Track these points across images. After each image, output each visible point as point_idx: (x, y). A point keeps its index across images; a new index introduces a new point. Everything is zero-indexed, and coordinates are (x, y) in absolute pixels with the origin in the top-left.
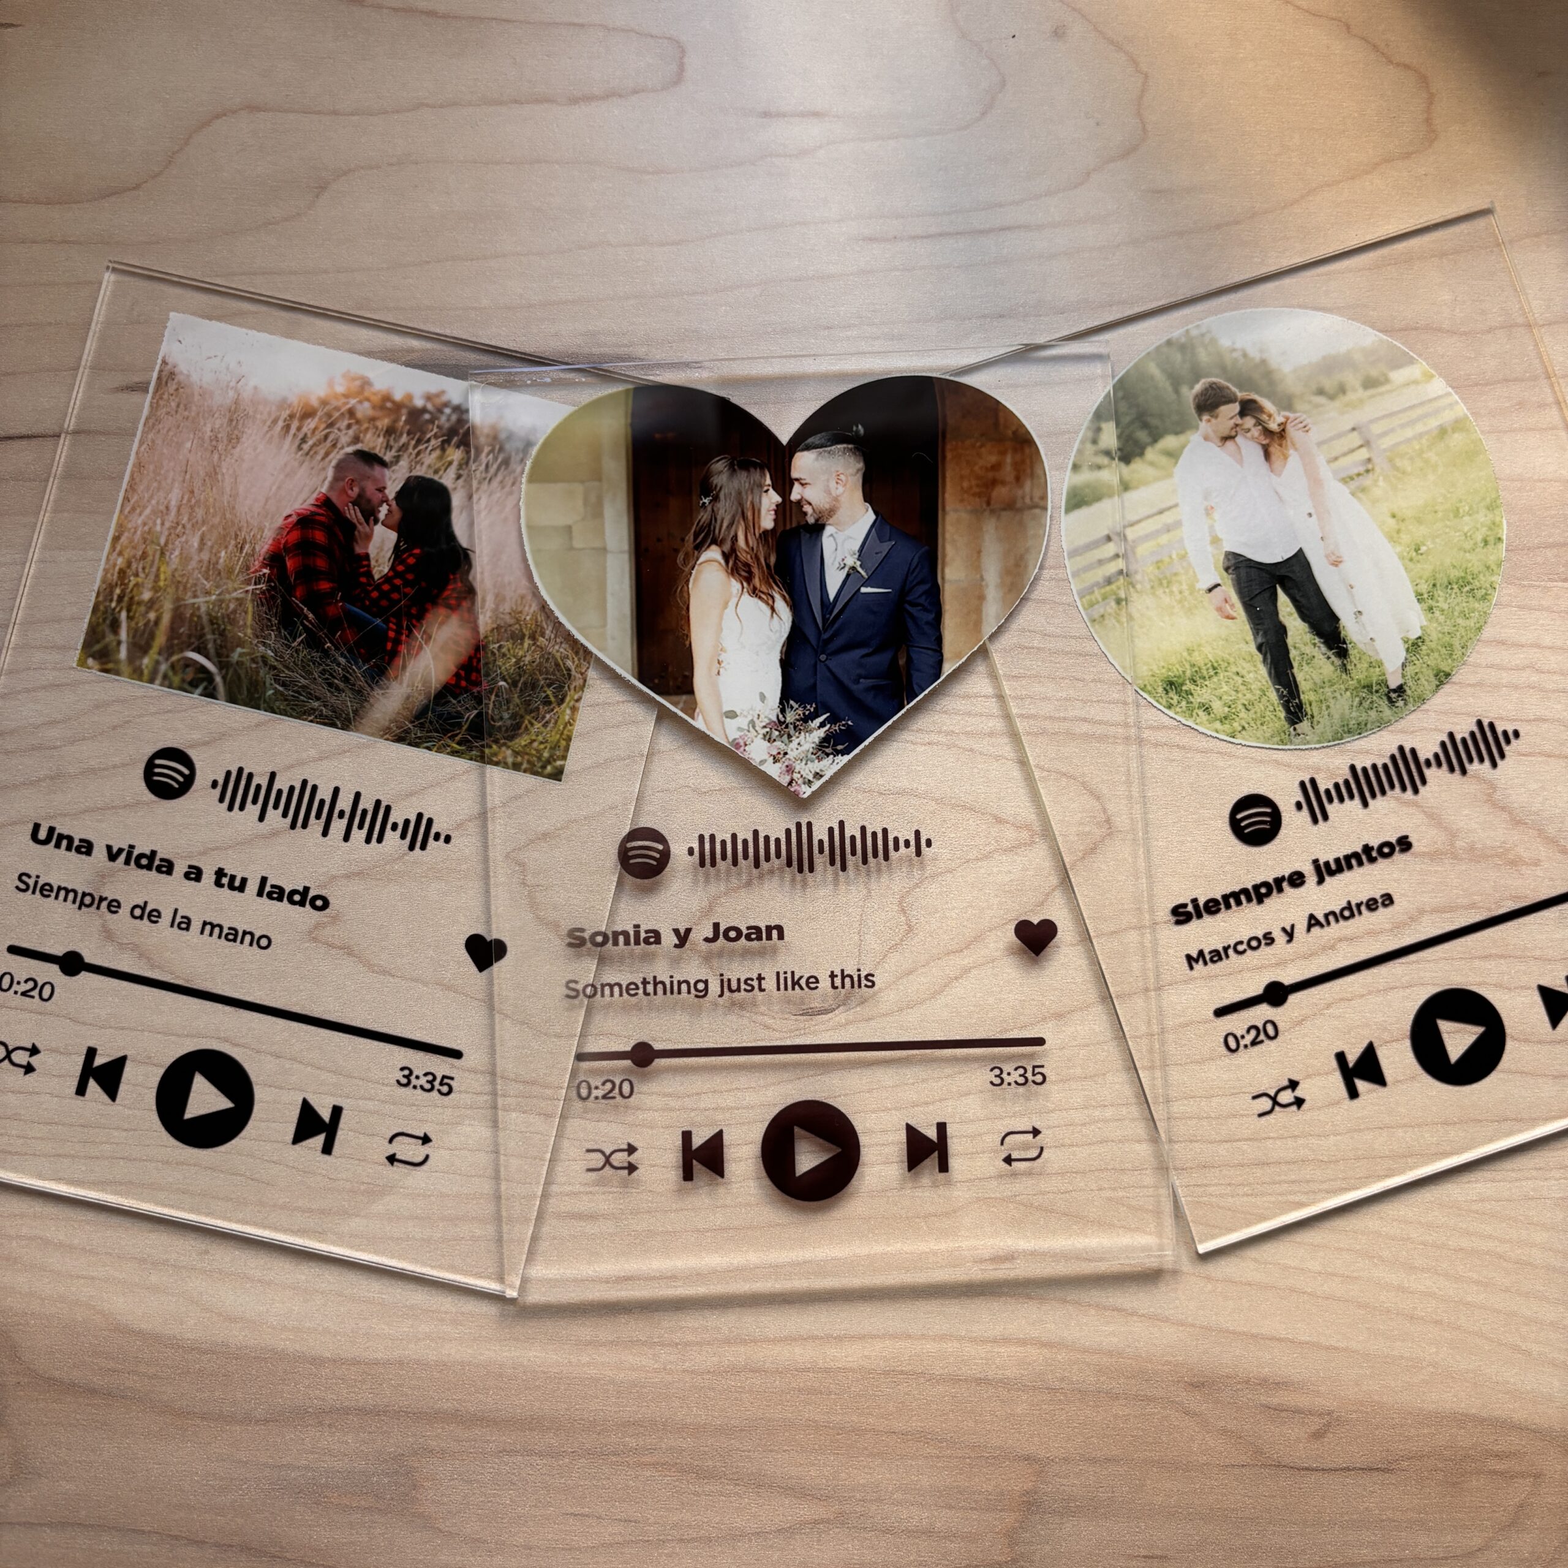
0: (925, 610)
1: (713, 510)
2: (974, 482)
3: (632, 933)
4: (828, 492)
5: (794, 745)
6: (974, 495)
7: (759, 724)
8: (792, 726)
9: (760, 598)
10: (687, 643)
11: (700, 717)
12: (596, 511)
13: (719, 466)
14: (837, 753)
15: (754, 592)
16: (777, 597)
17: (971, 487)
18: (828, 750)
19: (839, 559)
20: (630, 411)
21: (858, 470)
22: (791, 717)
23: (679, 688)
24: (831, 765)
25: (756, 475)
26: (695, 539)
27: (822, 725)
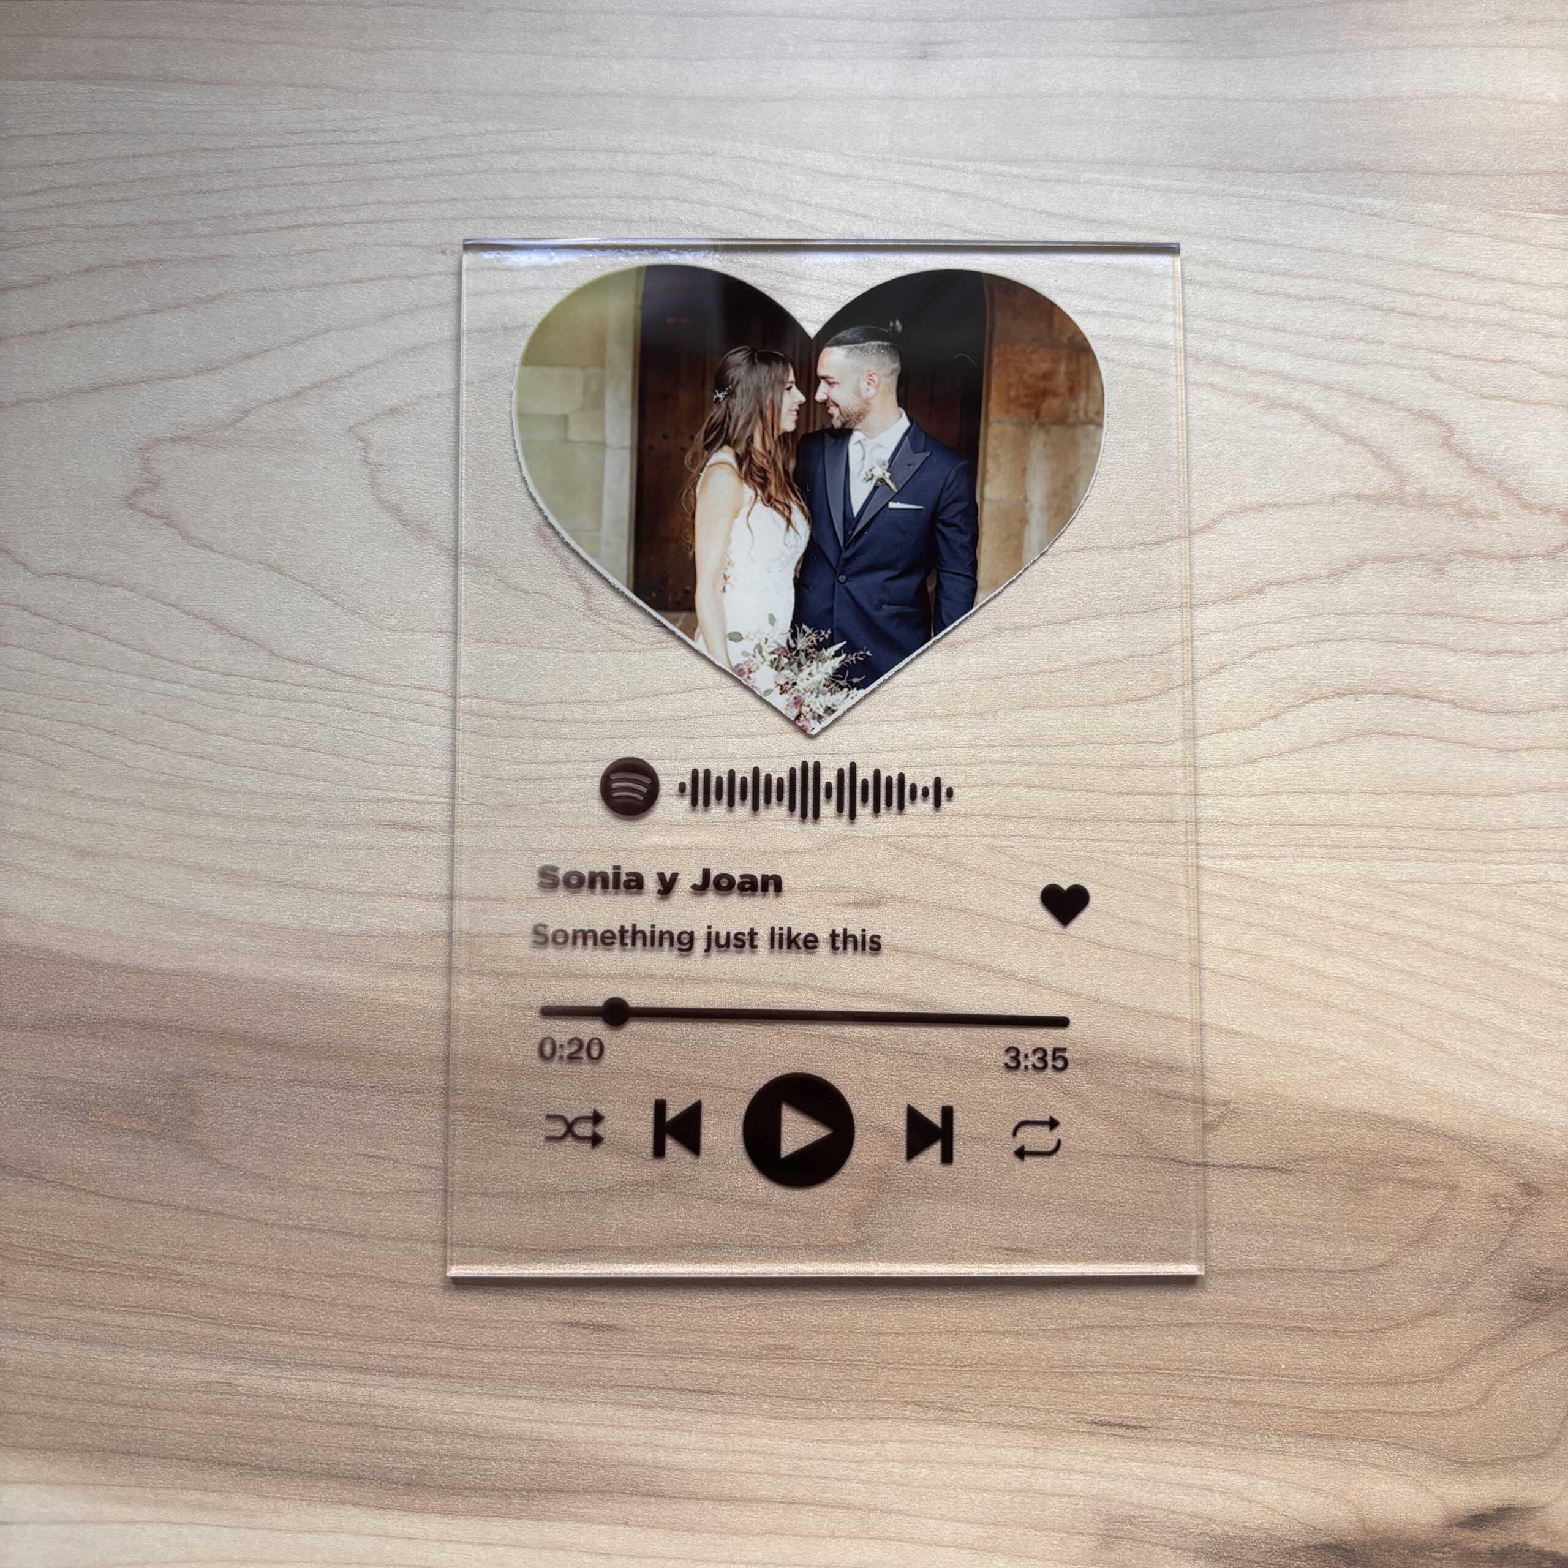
0: (960, 531)
1: (728, 407)
2: (1022, 392)
3: (611, 877)
4: (858, 393)
5: (804, 674)
6: (1022, 405)
7: (766, 650)
8: (803, 654)
9: (775, 508)
10: (691, 554)
11: (701, 637)
12: (596, 402)
13: (738, 357)
14: (852, 686)
15: (769, 501)
16: (795, 508)
17: (1018, 397)
18: (842, 683)
19: (866, 469)
20: (641, 292)
21: (893, 371)
22: (802, 643)
23: (678, 603)
24: (842, 700)
25: (778, 370)
26: (706, 439)
27: (837, 654)
